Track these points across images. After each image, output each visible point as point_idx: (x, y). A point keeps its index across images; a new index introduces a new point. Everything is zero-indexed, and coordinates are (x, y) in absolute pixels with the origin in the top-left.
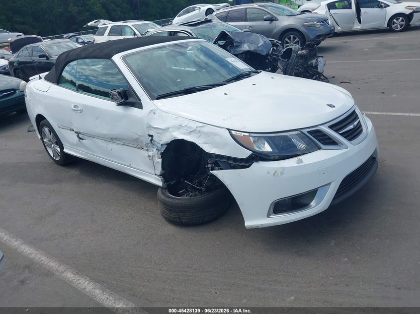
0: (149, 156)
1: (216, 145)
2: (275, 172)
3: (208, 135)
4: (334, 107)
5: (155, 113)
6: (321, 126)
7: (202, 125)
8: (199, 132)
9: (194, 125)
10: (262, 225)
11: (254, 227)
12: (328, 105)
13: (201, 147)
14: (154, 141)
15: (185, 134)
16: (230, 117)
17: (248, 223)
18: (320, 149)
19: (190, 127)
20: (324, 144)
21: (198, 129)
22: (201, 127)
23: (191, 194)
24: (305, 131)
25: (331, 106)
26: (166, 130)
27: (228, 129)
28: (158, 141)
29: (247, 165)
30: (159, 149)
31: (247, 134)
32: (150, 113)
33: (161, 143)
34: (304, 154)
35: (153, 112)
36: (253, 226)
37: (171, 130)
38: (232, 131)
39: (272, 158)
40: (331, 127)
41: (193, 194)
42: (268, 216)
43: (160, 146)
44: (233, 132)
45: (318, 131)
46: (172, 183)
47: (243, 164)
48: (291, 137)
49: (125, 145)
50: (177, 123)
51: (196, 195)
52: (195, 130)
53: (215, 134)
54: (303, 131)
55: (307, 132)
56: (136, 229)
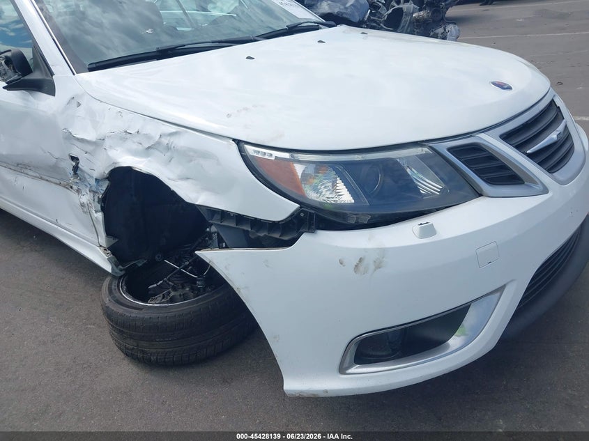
0: (82, 205)
1: (208, 185)
2: (361, 260)
3: (188, 156)
4: (510, 88)
5: (79, 105)
6: (482, 136)
7: (173, 129)
8: (168, 148)
9: (155, 131)
10: (326, 391)
11: (305, 395)
12: (494, 83)
13: (173, 188)
14: (82, 170)
15: (135, 153)
16: (246, 109)
17: (292, 385)
18: (479, 194)
19: (148, 137)
20: (492, 181)
21: (165, 141)
22: (171, 134)
23: (172, 294)
24: (443, 147)
25: (504, 87)
26: (98, 144)
27: (238, 142)
28: (89, 172)
29: (286, 238)
30: (94, 189)
31: (286, 155)
32: (68, 103)
33: (96, 174)
34: (438, 210)
35: (75, 101)
36: (302, 392)
37: (107, 143)
38: (247, 147)
39: (352, 221)
40: (506, 137)
41: (177, 293)
42: (342, 370)
43: (93, 182)
44: (250, 150)
45: (476, 148)
46: (140, 265)
47: (277, 235)
48: (403, 163)
49: (41, 178)
50: (119, 125)
51: (185, 297)
52: (158, 143)
53: (205, 155)
54: (436, 146)
55: (450, 150)
56: (52, 369)
